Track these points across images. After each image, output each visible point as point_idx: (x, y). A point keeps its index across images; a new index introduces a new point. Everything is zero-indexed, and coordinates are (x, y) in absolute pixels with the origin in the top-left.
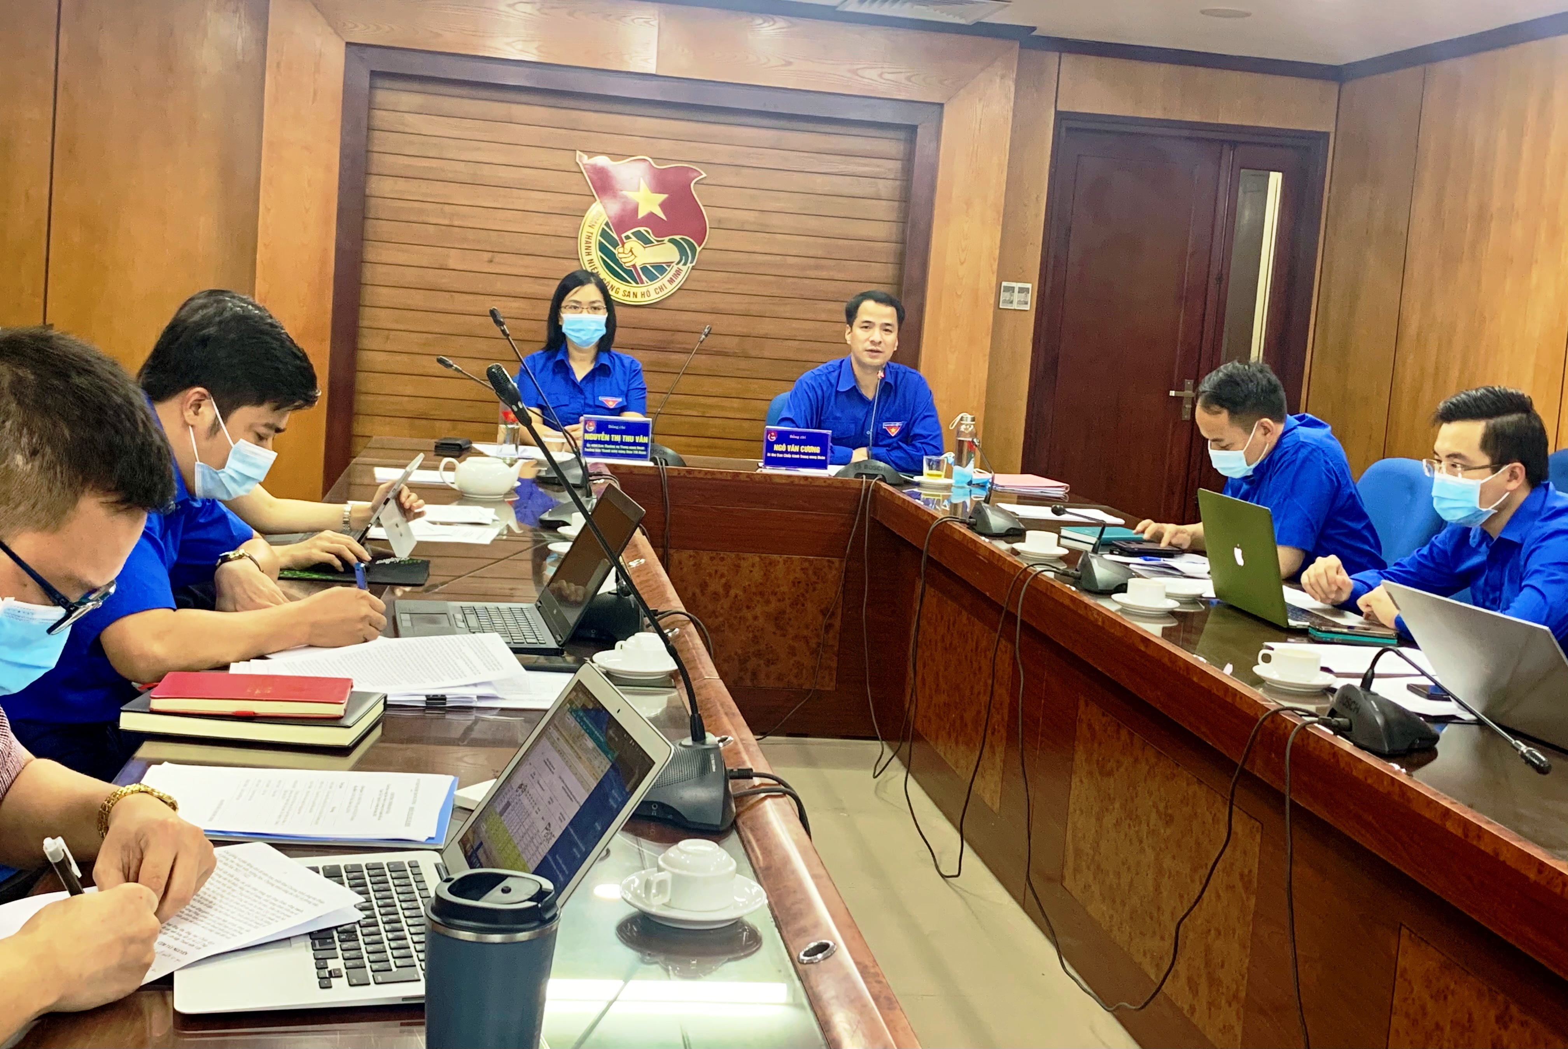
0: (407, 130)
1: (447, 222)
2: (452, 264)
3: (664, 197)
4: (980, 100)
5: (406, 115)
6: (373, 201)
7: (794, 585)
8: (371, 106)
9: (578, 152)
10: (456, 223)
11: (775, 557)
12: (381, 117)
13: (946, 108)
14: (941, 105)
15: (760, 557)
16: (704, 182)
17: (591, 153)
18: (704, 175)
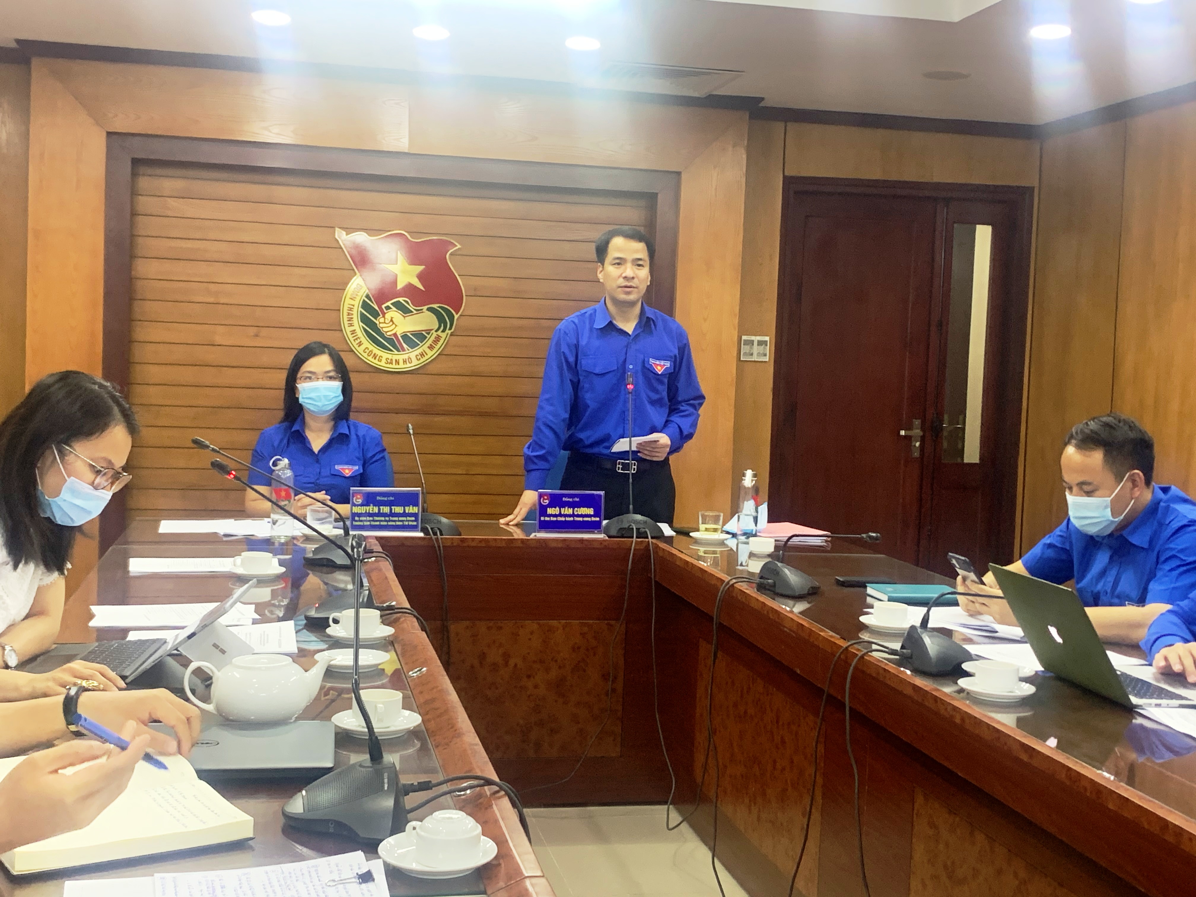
0: (170, 213)
1: (212, 300)
2: (218, 340)
3: (421, 268)
4: (715, 168)
5: (169, 199)
6: (139, 284)
7: (574, 651)
8: (134, 193)
9: (337, 229)
10: (222, 301)
11: (554, 623)
12: (144, 203)
13: (683, 176)
14: (679, 174)
15: (539, 624)
16: (459, 253)
17: (349, 230)
18: (459, 246)
